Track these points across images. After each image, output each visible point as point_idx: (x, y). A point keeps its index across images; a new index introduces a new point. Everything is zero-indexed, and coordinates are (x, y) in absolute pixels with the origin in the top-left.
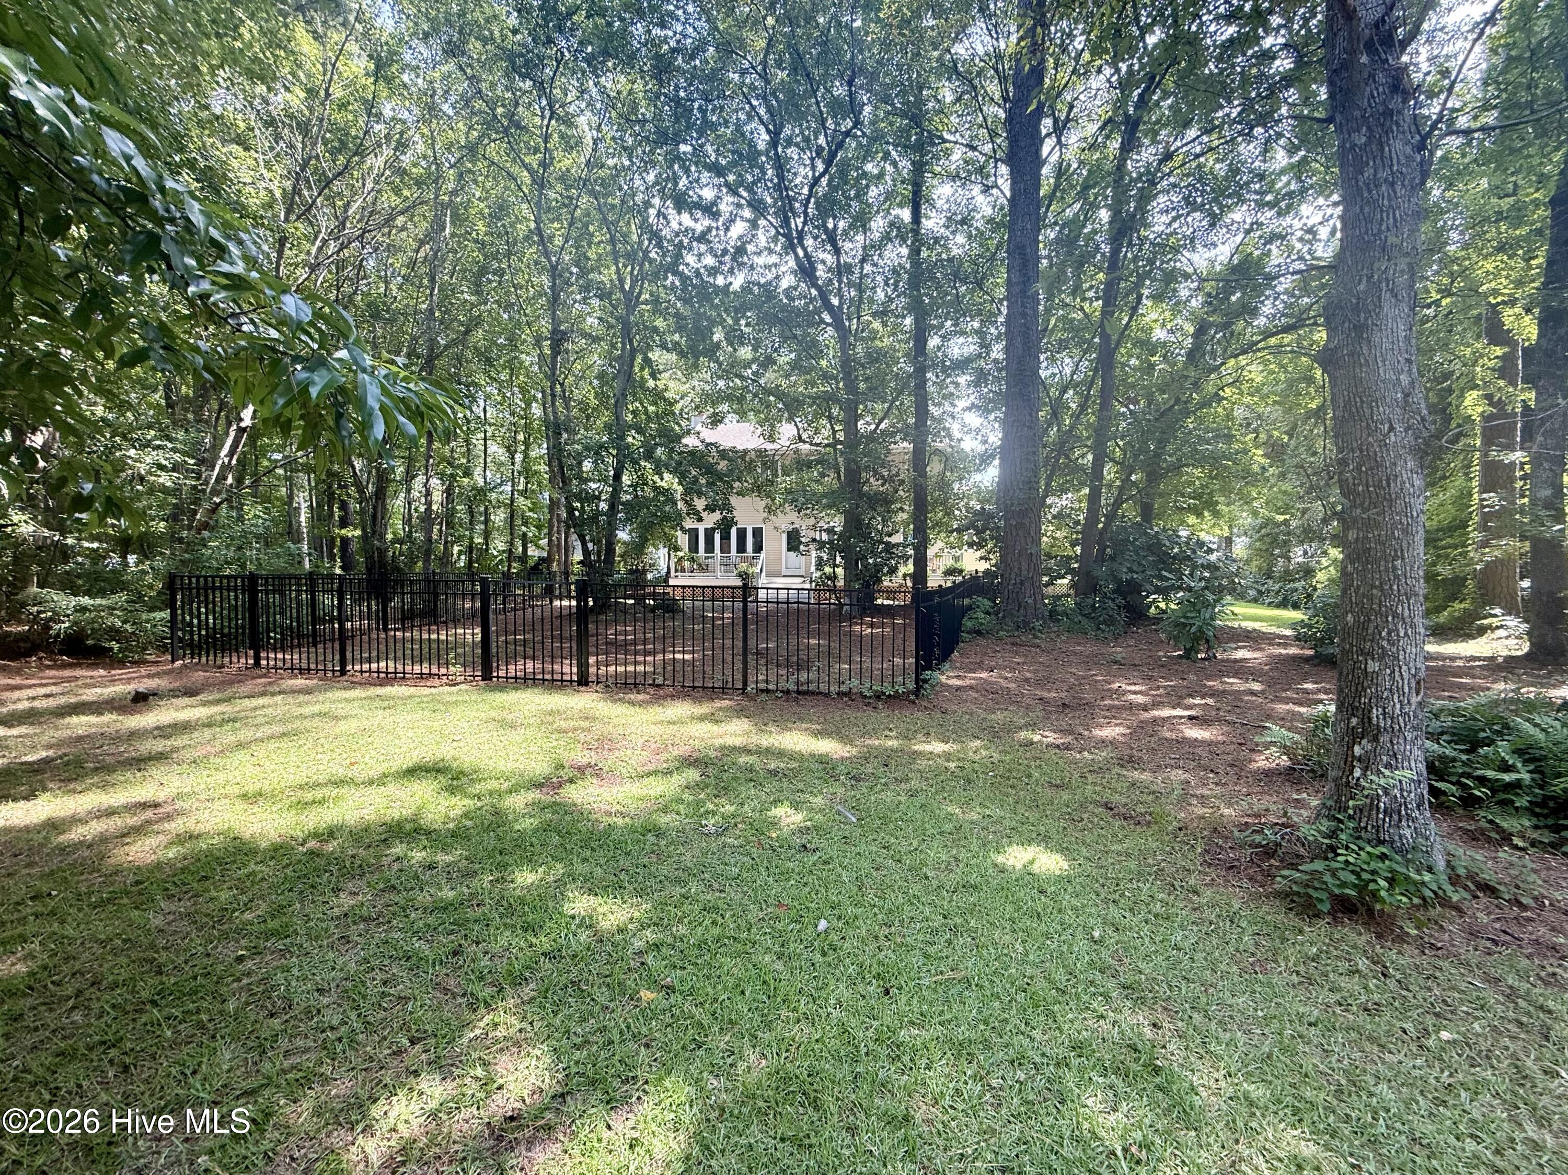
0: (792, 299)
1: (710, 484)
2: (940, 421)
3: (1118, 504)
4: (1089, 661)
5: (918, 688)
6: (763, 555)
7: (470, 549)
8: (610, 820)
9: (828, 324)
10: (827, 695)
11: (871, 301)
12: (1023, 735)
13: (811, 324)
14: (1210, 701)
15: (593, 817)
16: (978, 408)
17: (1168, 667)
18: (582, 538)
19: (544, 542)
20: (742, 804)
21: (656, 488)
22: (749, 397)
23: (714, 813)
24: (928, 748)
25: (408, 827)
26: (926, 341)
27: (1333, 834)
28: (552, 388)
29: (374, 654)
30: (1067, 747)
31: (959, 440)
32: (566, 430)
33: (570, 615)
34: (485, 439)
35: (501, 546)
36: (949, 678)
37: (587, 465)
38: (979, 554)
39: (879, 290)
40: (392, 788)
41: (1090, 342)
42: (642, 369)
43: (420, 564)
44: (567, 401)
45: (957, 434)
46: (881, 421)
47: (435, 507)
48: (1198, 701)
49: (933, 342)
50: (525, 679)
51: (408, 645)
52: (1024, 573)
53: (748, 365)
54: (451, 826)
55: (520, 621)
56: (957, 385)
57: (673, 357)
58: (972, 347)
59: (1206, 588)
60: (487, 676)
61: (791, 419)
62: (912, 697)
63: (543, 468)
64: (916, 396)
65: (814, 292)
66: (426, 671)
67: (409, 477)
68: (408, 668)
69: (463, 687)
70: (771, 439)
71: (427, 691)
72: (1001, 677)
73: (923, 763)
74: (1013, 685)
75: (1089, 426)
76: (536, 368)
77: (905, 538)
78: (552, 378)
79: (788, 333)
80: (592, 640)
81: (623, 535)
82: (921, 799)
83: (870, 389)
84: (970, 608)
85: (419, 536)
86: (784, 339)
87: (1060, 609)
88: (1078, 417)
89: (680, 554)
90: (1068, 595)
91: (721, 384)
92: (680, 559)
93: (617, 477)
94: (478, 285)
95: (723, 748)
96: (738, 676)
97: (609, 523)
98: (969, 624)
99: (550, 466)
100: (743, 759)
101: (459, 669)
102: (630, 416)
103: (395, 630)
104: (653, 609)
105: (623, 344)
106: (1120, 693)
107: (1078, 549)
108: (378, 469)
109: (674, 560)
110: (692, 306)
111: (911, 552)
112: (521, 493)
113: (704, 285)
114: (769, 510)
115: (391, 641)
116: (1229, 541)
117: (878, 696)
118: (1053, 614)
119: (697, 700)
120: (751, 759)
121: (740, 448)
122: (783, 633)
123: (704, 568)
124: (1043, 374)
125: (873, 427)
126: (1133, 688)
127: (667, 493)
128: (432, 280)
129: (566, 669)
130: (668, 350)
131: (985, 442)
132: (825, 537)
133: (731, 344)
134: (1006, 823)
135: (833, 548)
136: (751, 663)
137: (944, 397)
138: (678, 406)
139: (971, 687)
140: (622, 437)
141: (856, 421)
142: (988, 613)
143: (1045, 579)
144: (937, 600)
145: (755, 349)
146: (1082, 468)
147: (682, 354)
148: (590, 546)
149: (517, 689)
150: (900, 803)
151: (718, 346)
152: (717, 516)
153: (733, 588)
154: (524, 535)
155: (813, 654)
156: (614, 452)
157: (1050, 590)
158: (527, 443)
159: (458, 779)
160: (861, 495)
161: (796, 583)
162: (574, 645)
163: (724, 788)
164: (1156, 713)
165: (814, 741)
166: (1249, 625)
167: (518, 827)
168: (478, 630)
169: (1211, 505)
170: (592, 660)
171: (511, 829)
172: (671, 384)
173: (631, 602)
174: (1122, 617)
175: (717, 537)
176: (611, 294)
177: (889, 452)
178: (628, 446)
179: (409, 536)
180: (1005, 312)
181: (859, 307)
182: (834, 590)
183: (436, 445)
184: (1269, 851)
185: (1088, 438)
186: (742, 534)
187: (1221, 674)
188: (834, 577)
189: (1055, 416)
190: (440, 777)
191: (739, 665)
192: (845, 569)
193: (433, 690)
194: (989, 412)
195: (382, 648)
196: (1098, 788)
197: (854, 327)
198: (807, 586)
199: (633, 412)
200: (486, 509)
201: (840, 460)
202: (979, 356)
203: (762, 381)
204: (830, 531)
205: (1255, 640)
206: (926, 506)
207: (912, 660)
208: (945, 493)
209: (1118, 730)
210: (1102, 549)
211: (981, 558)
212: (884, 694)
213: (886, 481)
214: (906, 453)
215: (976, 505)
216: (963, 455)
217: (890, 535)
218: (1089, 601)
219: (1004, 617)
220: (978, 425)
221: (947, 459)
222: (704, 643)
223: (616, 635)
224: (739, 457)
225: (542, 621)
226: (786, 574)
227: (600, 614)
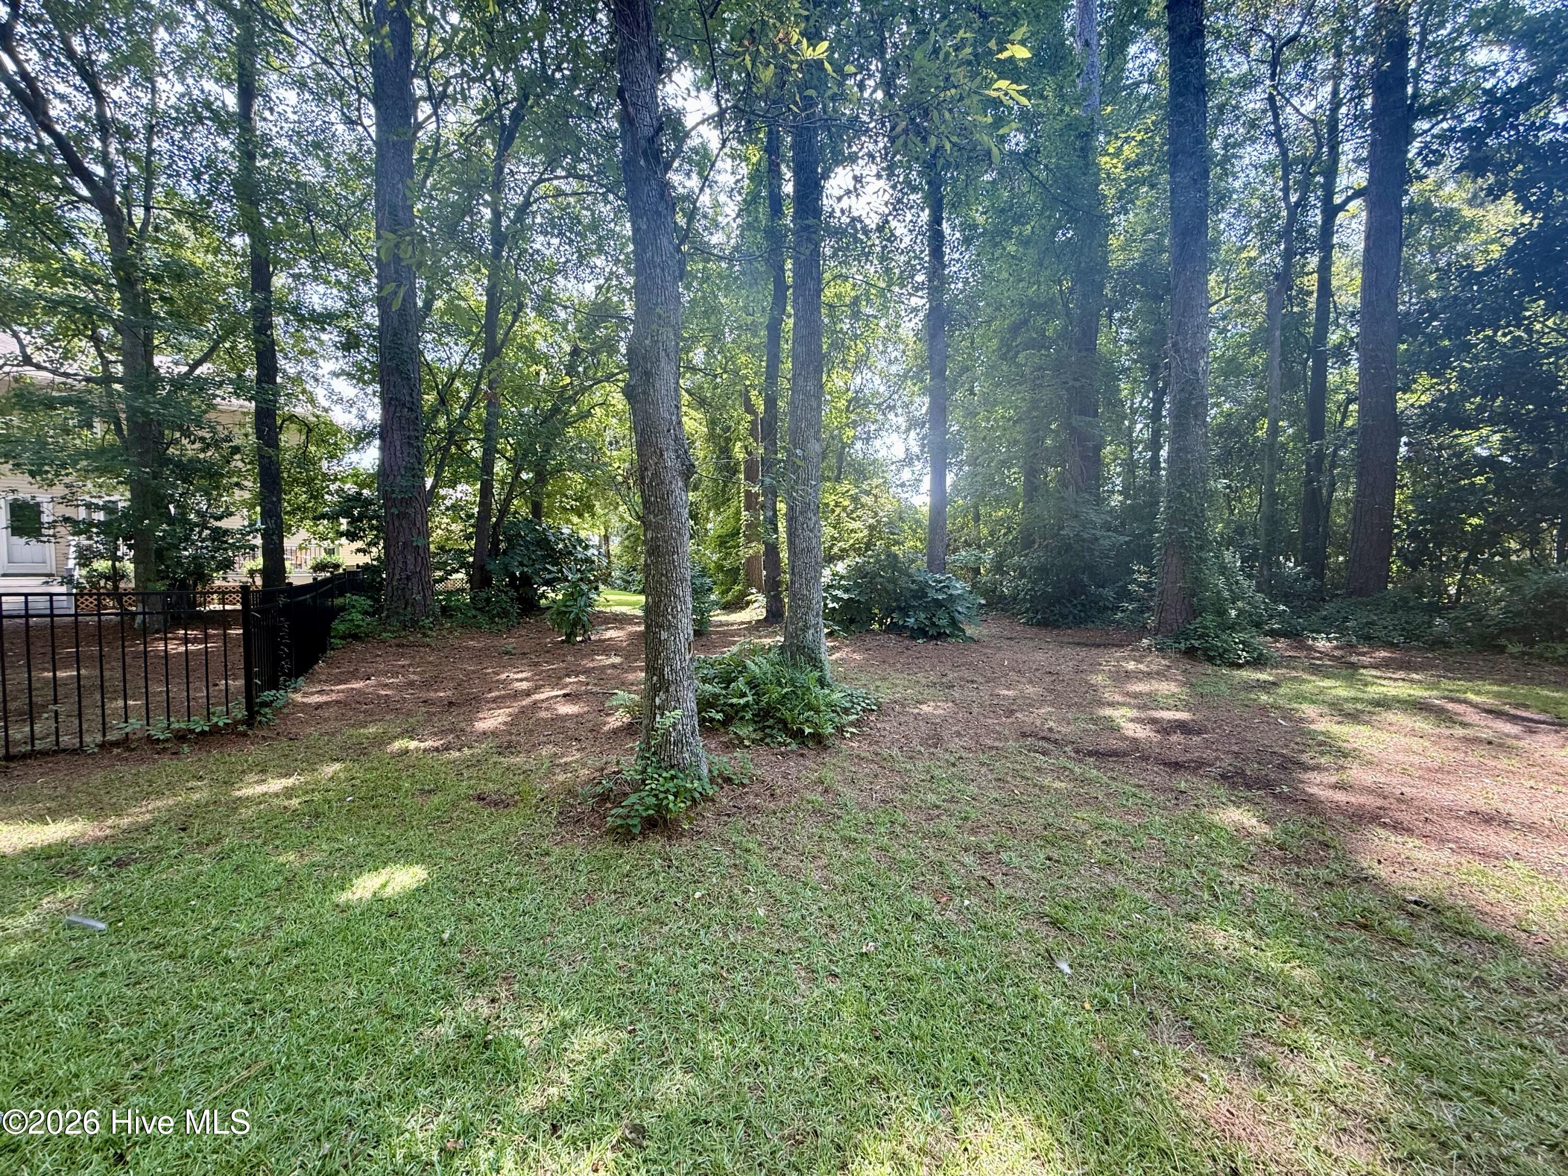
2: (297, 380)
3: (508, 501)
4: (480, 655)
5: (252, 715)
9: (82, 198)
10: (76, 751)
11: (172, 192)
12: (397, 745)
13: (44, 187)
14: (582, 678)
16: (349, 375)
17: (551, 652)
24: (260, 789)
26: (269, 275)
27: (644, 771)
30: (446, 748)
31: (327, 410)
36: (306, 694)
38: (356, 546)
39: (184, 182)
41: (477, 335)
45: (323, 402)
46: (198, 363)
48: (573, 679)
49: (280, 281)
52: (410, 567)
56: (321, 343)
58: (339, 302)
59: (581, 579)
62: (242, 729)
64: (257, 342)
65: (46, 138)
72: (379, 685)
73: (245, 813)
74: (392, 693)
75: (480, 419)
77: (247, 523)
82: (238, 858)
84: (343, 608)
87: (454, 605)
88: (468, 408)
90: (463, 590)
98: (342, 627)
106: (507, 682)
107: (473, 544)
111: (258, 541)
116: (606, 538)
117: (181, 737)
118: (446, 610)
124: (429, 357)
125: (183, 369)
126: (520, 676)
131: (362, 417)
132: (94, 516)
134: (361, 850)
135: (112, 533)
137: (302, 352)
139: (338, 702)
141: (150, 355)
142: (366, 613)
143: (439, 573)
144: (282, 601)
146: (474, 461)
150: (199, 874)
155: (65, 691)
157: (445, 586)
164: (537, 697)
166: (618, 609)
169: (590, 508)
174: (516, 609)
177: (210, 407)
181: (147, 194)
182: (116, 594)
184: (604, 798)
185: (479, 431)
187: (595, 653)
188: (116, 576)
189: (442, 401)
192: (137, 561)
194: (366, 383)
196: (473, 782)
197: (137, 219)
198: (59, 589)
201: (120, 407)
202: (346, 315)
204: (109, 508)
205: (620, 622)
206: (279, 484)
207: (241, 682)
208: (307, 471)
209: (500, 720)
210: (496, 543)
211: (359, 550)
212: (192, 731)
213: (209, 445)
214: (244, 414)
215: (350, 488)
216: (334, 430)
217: (219, 518)
218: (483, 595)
219: (388, 617)
220: (352, 396)
221: (310, 431)
226: (11, 572)
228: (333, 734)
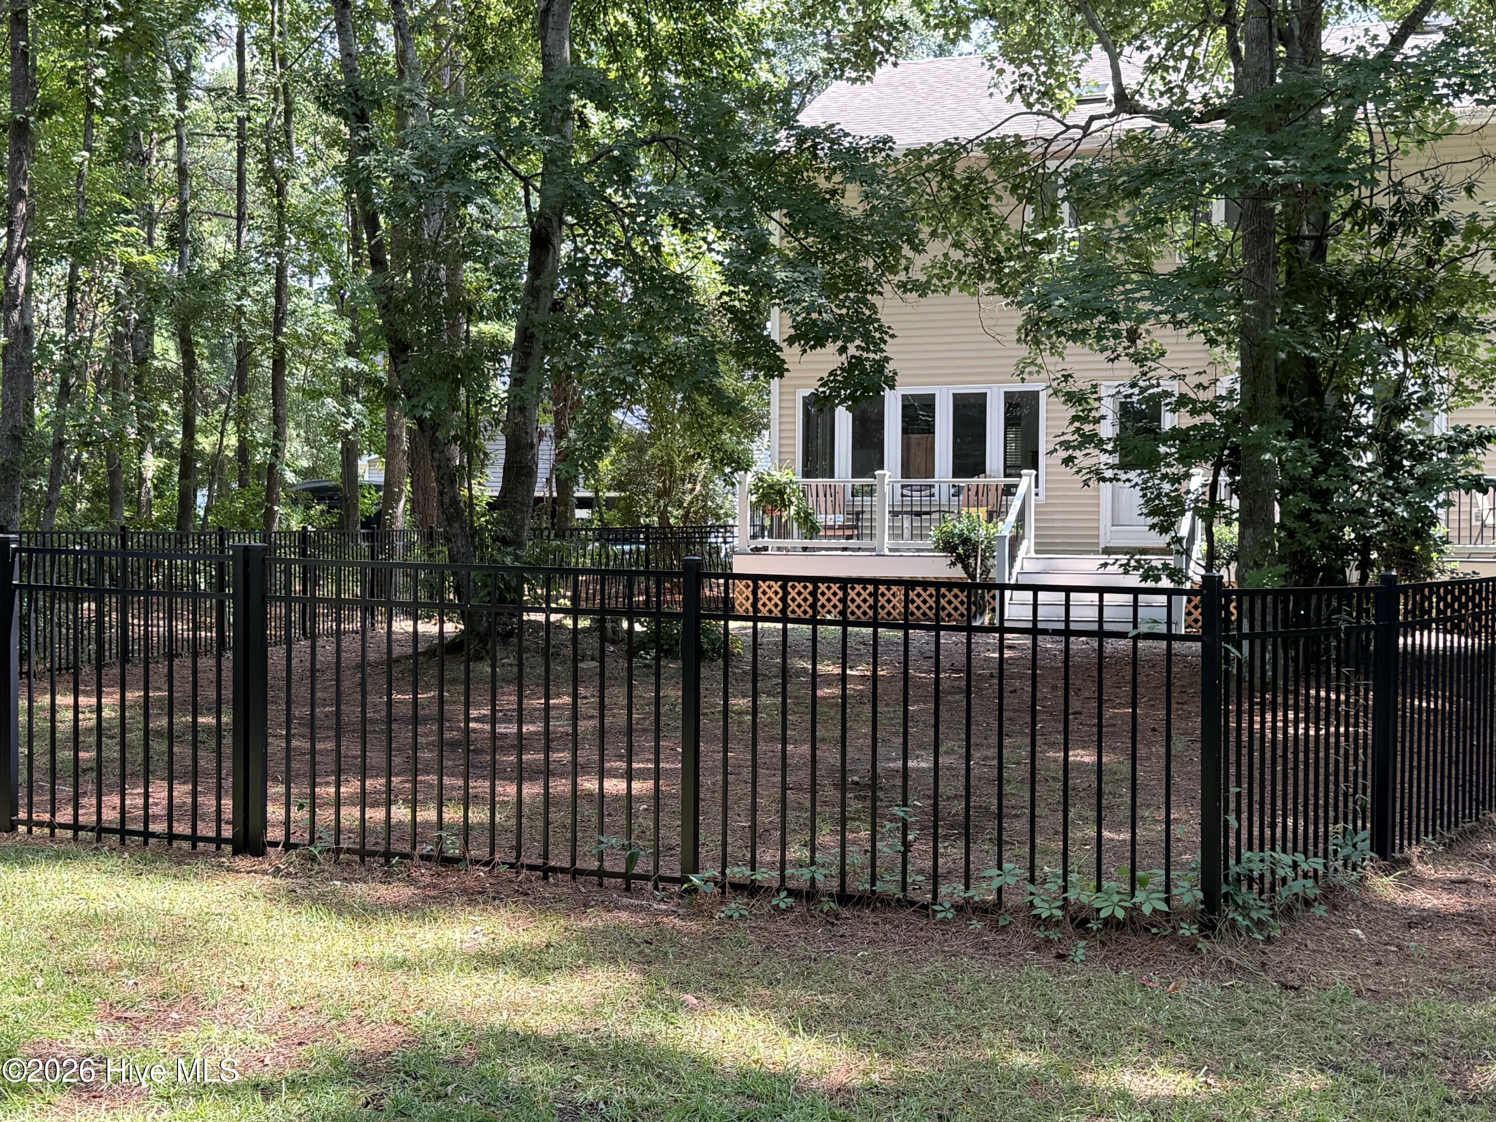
33: (391, 661)
62: (1187, 930)
70: (1049, 99)
93: (543, 244)
95: (493, 1036)
117: (1078, 920)
165: (788, 1038)
212: (1098, 914)
222: (726, 750)
223: (493, 721)
224: (930, 168)
225: (313, 678)
226: (1114, 544)
227: (479, 658)
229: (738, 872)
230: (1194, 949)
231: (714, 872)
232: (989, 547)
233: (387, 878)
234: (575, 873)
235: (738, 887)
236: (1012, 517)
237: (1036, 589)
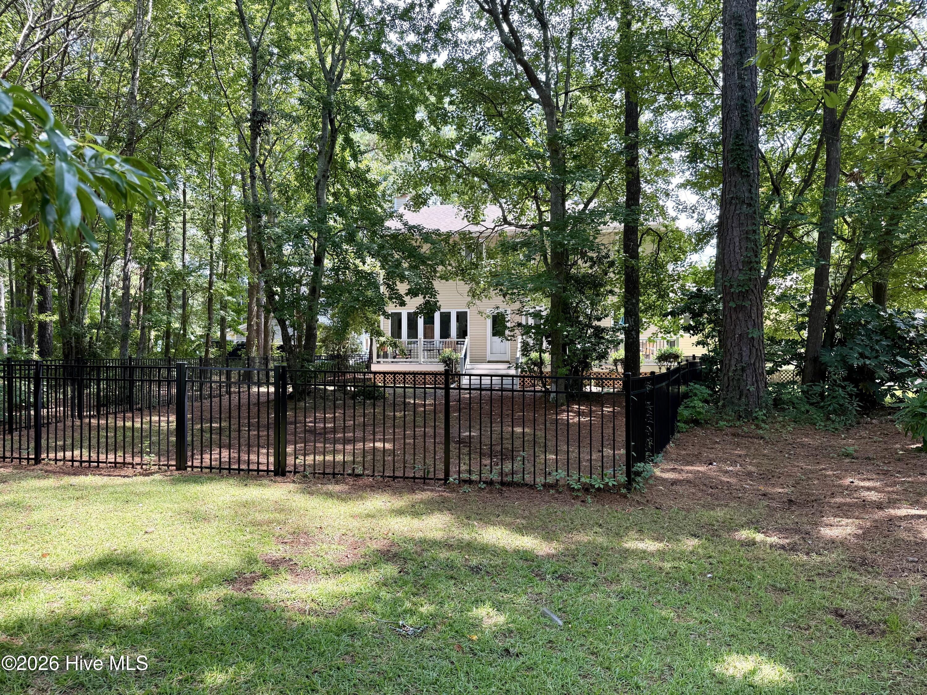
0: (497, 75)
1: (412, 268)
2: (653, 197)
3: (847, 284)
4: (818, 454)
5: (630, 481)
6: (467, 340)
7: (167, 334)
8: (303, 619)
9: (534, 101)
10: (532, 487)
11: (580, 75)
12: (745, 534)
13: (517, 102)
15: (287, 615)
17: (905, 461)
18: (282, 323)
19: (243, 327)
20: (441, 604)
21: (357, 272)
22: (453, 177)
23: (412, 613)
24: (641, 545)
25: (98, 621)
26: (637, 116)
28: (252, 170)
29: (69, 442)
30: (793, 548)
31: (674, 219)
32: (266, 212)
33: (268, 402)
34: (184, 223)
35: (199, 331)
36: (663, 471)
37: (287, 249)
38: (696, 338)
39: (588, 65)
40: (82, 583)
41: (813, 114)
42: (343, 149)
43: (117, 350)
44: (266, 181)
45: (672, 213)
46: (590, 200)
47: (132, 292)
49: (645, 117)
50: (220, 469)
51: (103, 433)
52: (745, 359)
53: (451, 145)
54: (141, 621)
55: (216, 408)
56: (671, 161)
57: (374, 137)
58: (687, 122)
60: (181, 466)
61: (496, 200)
62: (624, 491)
63: (242, 251)
64: (628, 173)
65: (520, 68)
66: (120, 460)
67: (108, 261)
68: (102, 457)
69: (157, 477)
70: (475, 220)
71: (119, 481)
72: (721, 471)
73: (633, 564)
74: (733, 480)
75: (814, 202)
76: (236, 150)
77: (616, 322)
78: (252, 160)
79: (493, 111)
80: (291, 428)
81: (323, 320)
82: (633, 601)
83: (578, 167)
84: (686, 396)
85: (116, 320)
86: (490, 117)
87: (785, 397)
88: (802, 193)
89: (382, 339)
90: (794, 382)
91: (424, 164)
92: (383, 344)
93: (318, 261)
94: (180, 68)
95: (423, 541)
96: (441, 466)
97: (310, 308)
98: (686, 413)
99: (249, 249)
100: (443, 555)
101: (153, 458)
102: (331, 199)
103: (90, 417)
104: (354, 396)
105: (324, 124)
106: (852, 490)
107: (805, 334)
108: (76, 253)
109: (375, 346)
110: (394, 85)
111: (622, 337)
112: (220, 277)
113: (406, 63)
114: (473, 294)
115: (86, 429)
117: (587, 489)
118: (778, 403)
119: (397, 492)
120: (453, 555)
121: (443, 230)
122: (486, 420)
123: (407, 354)
124: (763, 147)
125: (581, 207)
126: (866, 484)
127: (369, 277)
128: (134, 63)
129: (263, 460)
130: (370, 131)
131: (701, 220)
132: (531, 321)
133: (434, 122)
134: (726, 629)
135: (539, 332)
136: (454, 452)
137: (657, 174)
138: (381, 188)
139: (688, 482)
140: (323, 220)
141: (564, 201)
142: (706, 401)
143: (769, 365)
144: (649, 387)
145: (460, 128)
146: (808, 247)
147: (385, 135)
148: (290, 331)
149: (211, 479)
150: (610, 605)
151: (420, 125)
152: (419, 300)
153: (435, 374)
154: (223, 319)
155: (518, 443)
156: (315, 235)
157: (775, 377)
158: (226, 228)
159: (149, 573)
160: (569, 278)
161: (502, 369)
162: (272, 433)
163: (424, 586)
164: (893, 512)
165: (519, 537)
167: (207, 624)
168: (173, 418)
170: (290, 449)
171: (201, 626)
172: (374, 165)
173: (332, 388)
174: (855, 406)
175: (421, 322)
176: (311, 74)
177: (598, 232)
178: (330, 229)
179: (106, 321)
180: (721, 84)
181: (567, 82)
182: (541, 376)
183: (135, 228)
185: (813, 215)
186: (446, 319)
188: (540, 363)
189: (776, 190)
190: (132, 571)
191: (441, 454)
192: (552, 354)
193: (127, 480)
194: (705, 188)
195: (77, 435)
196: (827, 593)
197: (561, 104)
198: (513, 372)
199: (334, 195)
200: (184, 291)
201: (547, 243)
202: (694, 130)
203: (466, 161)
204: (537, 315)
206: (638, 288)
207: (623, 451)
208: (658, 275)
209: (849, 530)
210: (831, 333)
211: (698, 343)
212: (593, 486)
213: (595, 263)
214: (616, 234)
215: (692, 287)
216: (678, 234)
217: (599, 319)
218: (818, 389)
219: (724, 406)
220: (694, 202)
221: (661, 239)
222: (405, 431)
223: (315, 423)
224: (442, 240)
225: (239, 409)
226: (491, 359)
227: (299, 401)
228: (688, 511)
229: (465, 476)
230: (625, 497)
231: (456, 476)
232: (457, 361)
233: (337, 483)
234: (404, 478)
235: (465, 481)
236: (464, 352)
237: (470, 375)
